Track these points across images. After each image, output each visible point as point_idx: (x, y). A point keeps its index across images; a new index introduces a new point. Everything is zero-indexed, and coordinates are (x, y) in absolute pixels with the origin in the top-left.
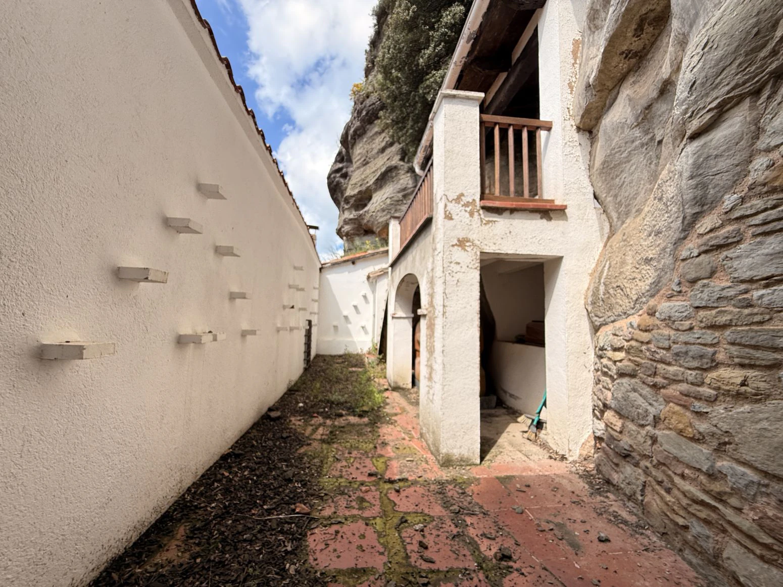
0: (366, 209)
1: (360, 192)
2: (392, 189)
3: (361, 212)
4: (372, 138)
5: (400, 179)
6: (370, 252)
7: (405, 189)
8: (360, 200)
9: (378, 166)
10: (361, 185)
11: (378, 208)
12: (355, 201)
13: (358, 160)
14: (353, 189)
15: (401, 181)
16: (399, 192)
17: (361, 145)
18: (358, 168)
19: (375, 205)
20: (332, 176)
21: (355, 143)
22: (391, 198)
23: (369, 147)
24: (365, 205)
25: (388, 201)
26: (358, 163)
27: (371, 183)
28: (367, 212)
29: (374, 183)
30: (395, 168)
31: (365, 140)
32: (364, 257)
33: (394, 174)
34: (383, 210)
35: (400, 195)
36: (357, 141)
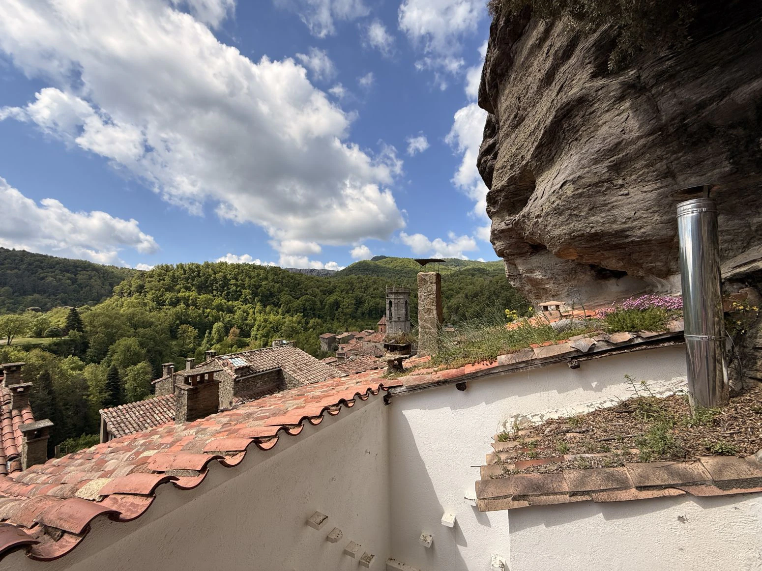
0: (525, 210)
1: (511, 180)
2: (575, 158)
3: (517, 217)
4: (526, 66)
5: (598, 127)
6: (503, 359)
7: (616, 148)
8: (515, 193)
9: (539, 116)
10: (512, 166)
11: (546, 208)
12: (506, 197)
13: (506, 120)
14: (500, 178)
15: (604, 130)
16: (596, 161)
17: (507, 92)
18: (507, 135)
19: (540, 202)
20: (483, 161)
21: (497, 92)
22: (574, 182)
23: (521, 87)
24: (524, 203)
25: (569, 190)
26: (505, 127)
27: (529, 157)
28: (527, 216)
29: (534, 156)
30: (582, 101)
31: (513, 76)
32: (487, 373)
33: (578, 120)
34: (558, 212)
35: (602, 168)
36: (501, 87)
